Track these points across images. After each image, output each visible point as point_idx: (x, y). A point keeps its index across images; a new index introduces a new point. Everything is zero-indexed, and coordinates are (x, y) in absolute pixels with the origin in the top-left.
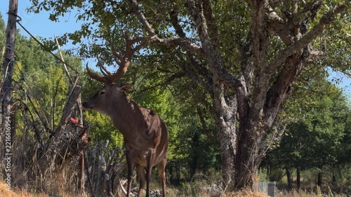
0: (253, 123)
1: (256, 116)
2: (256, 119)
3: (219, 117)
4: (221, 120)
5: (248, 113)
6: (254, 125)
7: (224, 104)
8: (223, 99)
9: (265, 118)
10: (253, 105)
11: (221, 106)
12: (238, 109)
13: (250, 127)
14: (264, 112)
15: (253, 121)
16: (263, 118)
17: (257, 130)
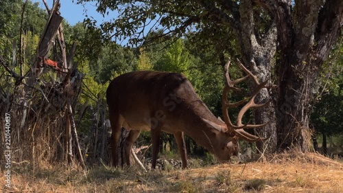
0: (300, 56)
1: (305, 45)
2: (305, 49)
3: (249, 59)
4: (252, 64)
5: (293, 43)
6: (303, 59)
7: (255, 43)
8: (253, 37)
9: (317, 48)
10: (301, 30)
11: (251, 46)
12: (279, 37)
13: (296, 61)
14: (317, 39)
15: (301, 53)
16: (315, 48)
17: (307, 65)
